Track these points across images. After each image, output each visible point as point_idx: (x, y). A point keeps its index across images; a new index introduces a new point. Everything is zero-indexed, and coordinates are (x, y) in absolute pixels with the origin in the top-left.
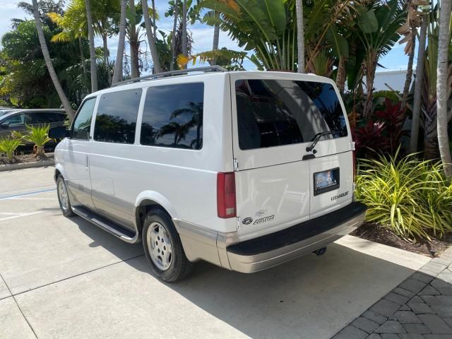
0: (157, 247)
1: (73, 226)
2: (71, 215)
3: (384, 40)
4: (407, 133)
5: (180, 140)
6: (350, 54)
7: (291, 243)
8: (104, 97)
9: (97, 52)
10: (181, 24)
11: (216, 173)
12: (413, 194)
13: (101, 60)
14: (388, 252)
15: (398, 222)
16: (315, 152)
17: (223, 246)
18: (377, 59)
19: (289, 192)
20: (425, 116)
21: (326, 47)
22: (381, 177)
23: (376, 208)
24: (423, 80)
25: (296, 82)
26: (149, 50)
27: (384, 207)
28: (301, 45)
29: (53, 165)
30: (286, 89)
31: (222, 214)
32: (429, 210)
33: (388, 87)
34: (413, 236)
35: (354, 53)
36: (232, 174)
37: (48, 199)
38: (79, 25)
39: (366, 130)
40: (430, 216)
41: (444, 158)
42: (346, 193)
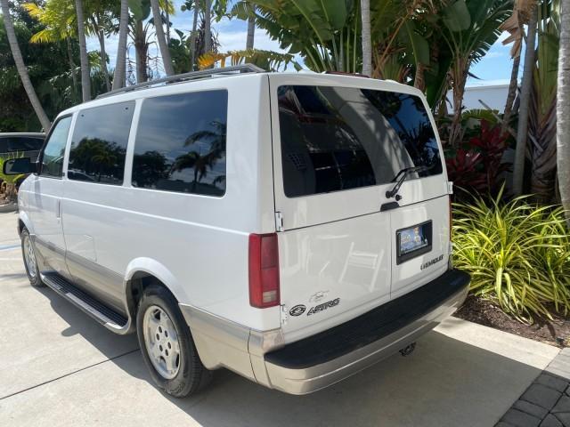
0: (158, 343)
1: (43, 301)
2: (41, 286)
3: (478, 42)
4: (508, 167)
6: (431, 60)
7: (367, 343)
8: (82, 114)
9: (91, 58)
10: (204, 22)
11: (248, 234)
12: (524, 253)
13: (98, 69)
14: (496, 340)
15: (506, 292)
16: (398, 198)
17: (259, 352)
18: (467, 67)
19: (354, 254)
20: (533, 145)
21: (400, 50)
22: (480, 228)
23: (475, 273)
24: (531, 95)
26: (160, 55)
27: (485, 271)
28: (366, 45)
31: (257, 301)
32: (546, 275)
33: (483, 104)
34: (528, 313)
35: (436, 60)
36: (273, 236)
37: (13, 259)
38: (66, 20)
39: (456, 164)
40: (549, 285)
41: (566, 202)
42: (441, 258)
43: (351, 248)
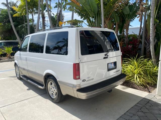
0: (51, 90)
1: (21, 83)
2: (20, 79)
3: (132, 17)
4: (140, 49)
5: (60, 52)
6: (120, 21)
7: (100, 88)
8: (32, 36)
9: (30, 21)
10: (60, 11)
11: (73, 63)
12: (142, 70)
13: (31, 24)
14: (134, 91)
15: (137, 80)
16: (108, 56)
17: (75, 89)
18: (129, 23)
20: (146, 43)
21: (112, 19)
22: (131, 64)
23: (130, 76)
24: (145, 30)
25: (101, 31)
26: (49, 20)
27: (132, 75)
28: (103, 18)
29: (14, 61)
30: (98, 34)
31: (75, 78)
33: (134, 33)
34: (142, 85)
35: (121, 21)
36: (79, 64)
37: (12, 73)
38: (23, 11)
39: (126, 48)
40: (148, 78)
41: (153, 58)
42: (119, 70)
43: (98, 69)
